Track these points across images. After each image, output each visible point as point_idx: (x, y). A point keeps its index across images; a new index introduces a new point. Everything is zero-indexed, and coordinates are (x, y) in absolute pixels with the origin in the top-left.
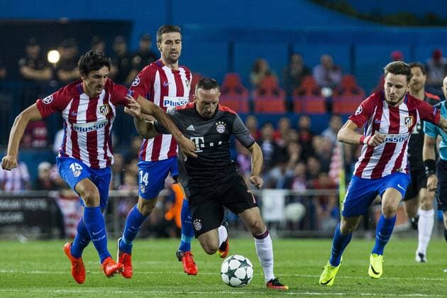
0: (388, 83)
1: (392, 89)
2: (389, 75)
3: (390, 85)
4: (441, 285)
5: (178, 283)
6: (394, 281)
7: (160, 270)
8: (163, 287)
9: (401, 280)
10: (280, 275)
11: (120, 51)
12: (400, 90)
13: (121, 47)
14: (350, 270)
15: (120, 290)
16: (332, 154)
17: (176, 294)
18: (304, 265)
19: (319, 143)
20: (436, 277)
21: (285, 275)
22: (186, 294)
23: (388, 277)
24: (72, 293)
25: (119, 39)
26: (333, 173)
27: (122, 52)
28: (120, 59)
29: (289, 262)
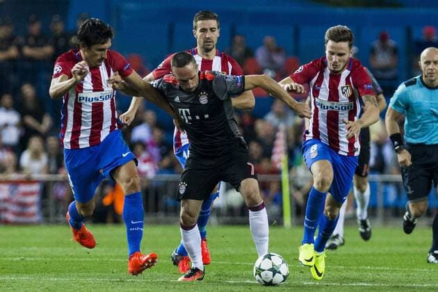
0: (330, 52)
1: (334, 57)
2: (330, 43)
3: (332, 53)
4: (385, 274)
5: (115, 271)
6: (337, 270)
7: (97, 257)
8: (98, 274)
9: (344, 269)
10: (220, 263)
11: (56, 31)
12: (342, 57)
13: (59, 27)
14: (293, 258)
15: (55, 277)
16: (274, 139)
17: (113, 282)
18: (245, 252)
19: (261, 127)
20: (381, 266)
21: (226, 263)
22: (123, 281)
23: (331, 265)
24: (5, 280)
25: (56, 18)
26: (275, 157)
27: (58, 32)
28: (57, 39)
29: (230, 250)
